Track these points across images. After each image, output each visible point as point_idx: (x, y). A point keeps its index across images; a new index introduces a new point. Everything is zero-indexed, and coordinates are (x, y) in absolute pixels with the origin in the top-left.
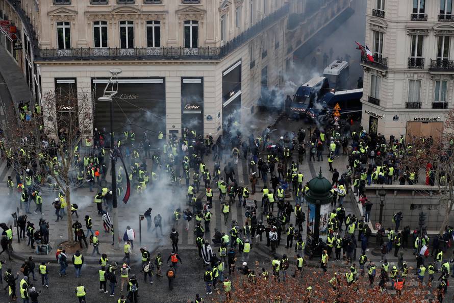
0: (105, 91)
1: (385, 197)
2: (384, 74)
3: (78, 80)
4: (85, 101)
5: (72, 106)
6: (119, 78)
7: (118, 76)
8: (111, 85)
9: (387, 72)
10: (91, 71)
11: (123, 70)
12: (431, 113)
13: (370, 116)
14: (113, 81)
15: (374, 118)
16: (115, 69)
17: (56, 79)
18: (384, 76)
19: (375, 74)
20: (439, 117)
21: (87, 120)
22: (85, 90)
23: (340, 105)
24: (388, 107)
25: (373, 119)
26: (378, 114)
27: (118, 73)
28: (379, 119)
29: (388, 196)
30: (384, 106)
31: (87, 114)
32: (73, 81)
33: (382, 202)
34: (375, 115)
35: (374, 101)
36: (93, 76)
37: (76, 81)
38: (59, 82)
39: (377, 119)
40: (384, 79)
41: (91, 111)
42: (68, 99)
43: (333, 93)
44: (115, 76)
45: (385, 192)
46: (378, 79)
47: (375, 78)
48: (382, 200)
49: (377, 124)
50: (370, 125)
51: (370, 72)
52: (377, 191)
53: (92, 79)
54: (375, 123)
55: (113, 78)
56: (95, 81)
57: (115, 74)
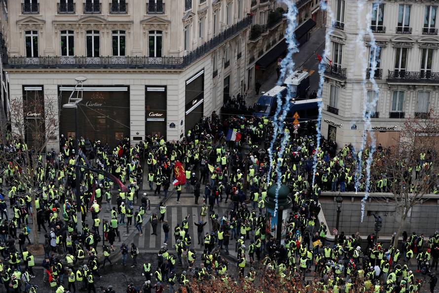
0: (70, 98)
1: (343, 203)
2: (343, 84)
3: (45, 88)
4: (50, 108)
5: (37, 112)
6: (84, 86)
7: (83, 84)
8: (76, 92)
9: (345, 83)
10: (57, 79)
11: (88, 78)
12: (389, 123)
13: (329, 125)
14: (78, 89)
15: (332, 126)
16: (80, 77)
17: (24, 86)
18: (343, 86)
19: (334, 84)
20: (396, 127)
21: (53, 126)
22: (50, 97)
23: (298, 114)
24: (346, 116)
25: (332, 128)
26: (336, 123)
27: (83, 81)
28: (338, 128)
29: (345, 203)
30: (342, 115)
31: (52, 121)
32: (40, 89)
33: (339, 208)
34: (333, 124)
35: (332, 110)
36: (60, 84)
37: (43, 88)
38: (26, 89)
39: (336, 128)
40: (343, 89)
41: (57, 118)
42: (34, 106)
43: (293, 102)
44: (80, 84)
45: (342, 199)
46: (337, 89)
47: (334, 88)
48: (339, 206)
49: (335, 132)
50: (329, 134)
51: (330, 83)
52: (335, 198)
53: (59, 86)
54: (333, 132)
55: (79, 86)
56: (62, 89)
57: (80, 81)
